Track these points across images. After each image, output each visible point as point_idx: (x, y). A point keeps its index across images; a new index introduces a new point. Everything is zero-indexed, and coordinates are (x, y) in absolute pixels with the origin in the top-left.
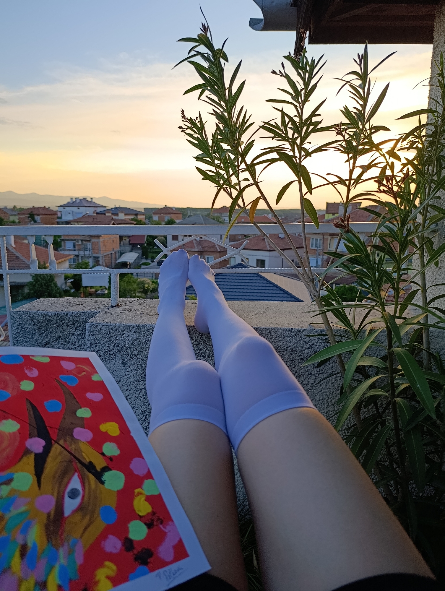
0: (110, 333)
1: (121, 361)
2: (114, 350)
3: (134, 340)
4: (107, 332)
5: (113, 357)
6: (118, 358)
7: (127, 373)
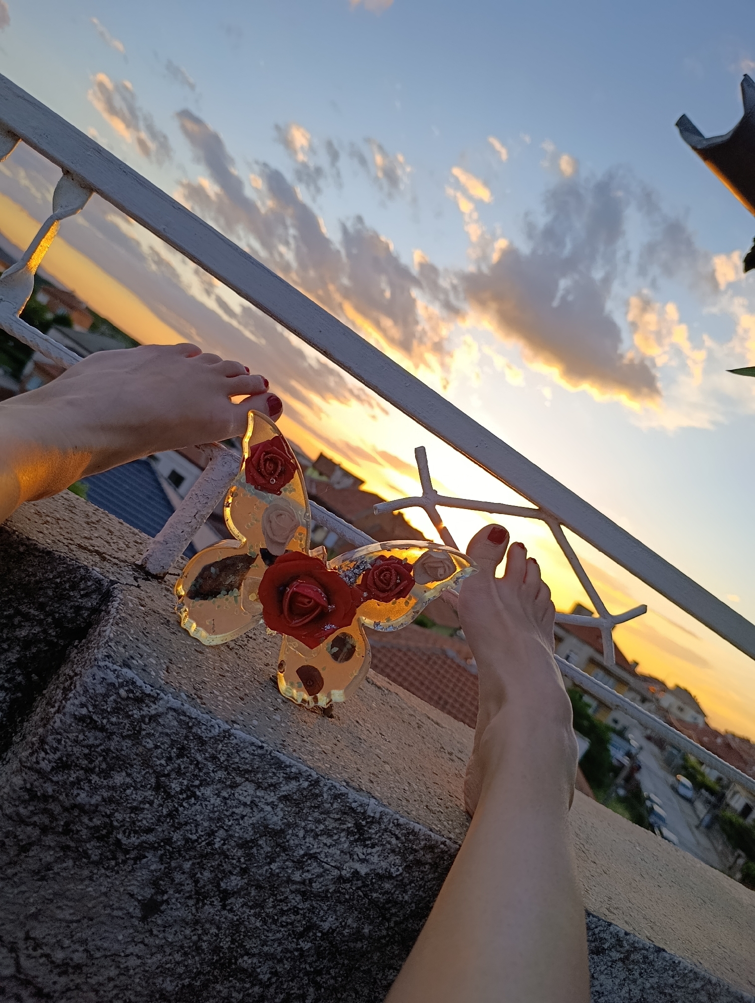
0: (183, 751)
1: (148, 892)
2: (151, 838)
3: (264, 830)
4: (172, 746)
5: (124, 862)
6: (142, 874)
7: (131, 949)
